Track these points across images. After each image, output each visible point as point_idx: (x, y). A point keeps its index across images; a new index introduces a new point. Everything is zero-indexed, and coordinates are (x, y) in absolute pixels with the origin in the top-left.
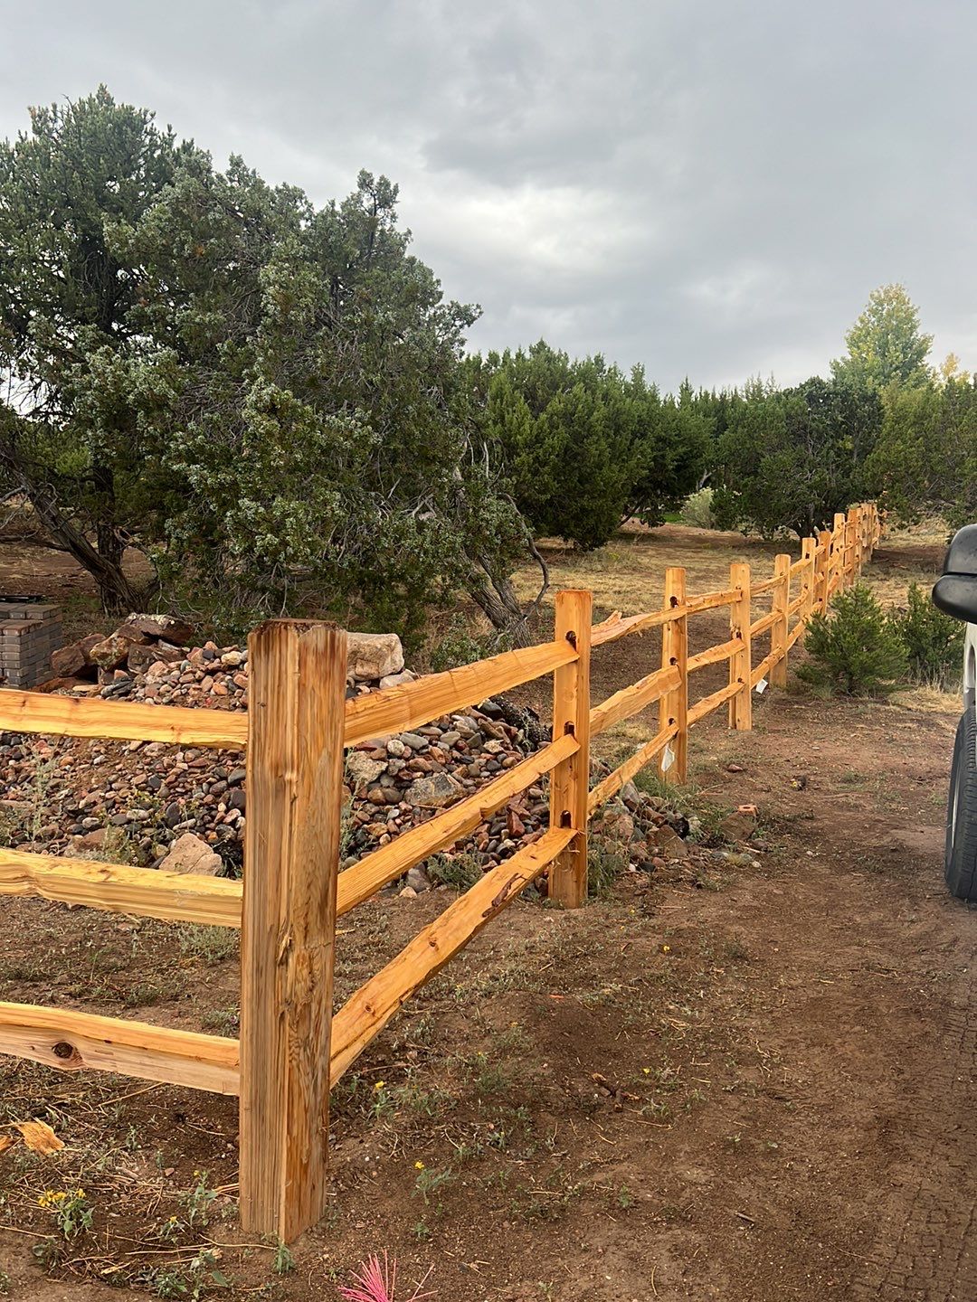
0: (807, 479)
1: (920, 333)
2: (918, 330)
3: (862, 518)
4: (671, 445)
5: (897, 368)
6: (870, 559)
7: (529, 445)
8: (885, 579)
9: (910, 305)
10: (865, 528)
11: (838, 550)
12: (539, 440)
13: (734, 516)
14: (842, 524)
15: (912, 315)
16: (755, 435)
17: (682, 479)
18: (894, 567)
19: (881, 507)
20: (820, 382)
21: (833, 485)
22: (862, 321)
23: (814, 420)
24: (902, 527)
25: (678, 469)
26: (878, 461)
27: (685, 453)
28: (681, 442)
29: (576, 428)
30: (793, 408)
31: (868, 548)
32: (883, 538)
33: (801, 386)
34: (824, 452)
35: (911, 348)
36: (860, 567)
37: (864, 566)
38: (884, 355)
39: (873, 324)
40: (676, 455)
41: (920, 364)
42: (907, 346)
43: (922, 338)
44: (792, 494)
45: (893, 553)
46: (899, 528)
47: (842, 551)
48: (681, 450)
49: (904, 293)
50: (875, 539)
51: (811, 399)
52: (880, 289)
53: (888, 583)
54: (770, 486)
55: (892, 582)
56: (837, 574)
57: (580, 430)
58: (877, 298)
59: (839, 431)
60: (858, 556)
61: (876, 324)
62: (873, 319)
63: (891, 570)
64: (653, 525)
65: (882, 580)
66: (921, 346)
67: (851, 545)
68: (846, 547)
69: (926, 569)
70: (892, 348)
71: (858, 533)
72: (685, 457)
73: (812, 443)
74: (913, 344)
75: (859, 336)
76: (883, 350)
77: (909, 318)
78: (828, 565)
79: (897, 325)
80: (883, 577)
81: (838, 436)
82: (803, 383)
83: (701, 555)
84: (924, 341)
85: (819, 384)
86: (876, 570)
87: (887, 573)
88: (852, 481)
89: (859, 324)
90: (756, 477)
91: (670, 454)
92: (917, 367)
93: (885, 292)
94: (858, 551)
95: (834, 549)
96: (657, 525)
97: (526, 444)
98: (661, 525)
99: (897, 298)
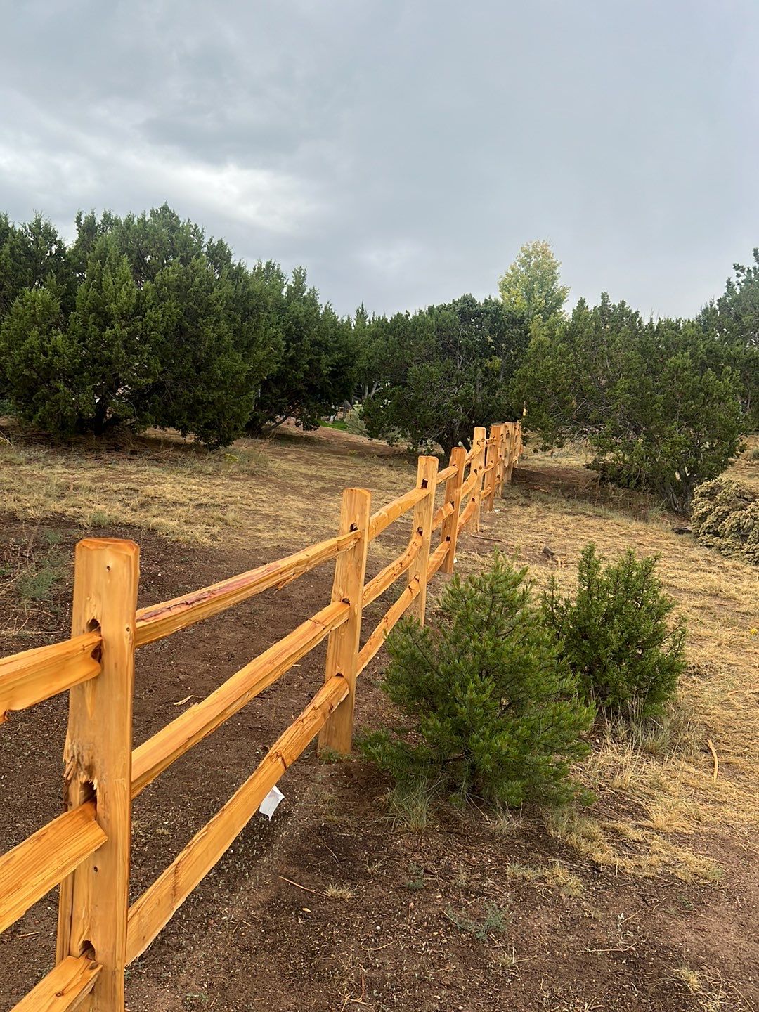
0: (454, 393)
1: (559, 284)
2: (558, 281)
3: (505, 436)
4: (328, 350)
5: (540, 312)
6: (510, 479)
7: (127, 317)
8: (526, 504)
9: (554, 260)
10: (508, 447)
11: (476, 471)
12: (138, 311)
13: (382, 425)
14: (483, 440)
15: (555, 268)
16: (406, 344)
17: (337, 386)
18: (535, 490)
19: (525, 426)
20: (473, 301)
21: (479, 401)
22: (513, 270)
23: (464, 336)
24: (544, 449)
25: (333, 375)
26: (524, 377)
27: (341, 359)
28: (338, 349)
29: (191, 304)
30: (444, 321)
31: (508, 468)
32: (522, 458)
33: (454, 302)
34: (472, 368)
35: (551, 295)
36: (500, 489)
37: (504, 486)
38: (529, 300)
39: (522, 272)
40: (332, 361)
41: (558, 310)
42: (549, 294)
43: (561, 289)
44: (438, 407)
45: (532, 473)
46: (541, 449)
47: (480, 473)
48: (337, 356)
49: (549, 248)
50: (515, 458)
51: (464, 316)
52: (529, 244)
53: (529, 510)
54: (416, 397)
55: (532, 509)
56: (473, 500)
57: (196, 307)
58: (526, 251)
59: (487, 352)
60: (498, 477)
61: (524, 273)
62: (522, 269)
63: (532, 494)
64: (307, 428)
65: (522, 505)
66: (559, 294)
67: (492, 465)
68: (486, 468)
69: (566, 495)
70: (537, 295)
71: (501, 451)
72: (341, 364)
73: (461, 358)
74: (553, 292)
75: (510, 283)
76: (529, 295)
77: (552, 270)
78: (461, 492)
79: (542, 275)
80: (522, 500)
81: (487, 355)
82: (456, 300)
83: (344, 462)
84: (562, 291)
85: (472, 302)
86: (516, 492)
87: (528, 497)
88: (497, 400)
89: (510, 272)
90: (403, 387)
91: (325, 359)
92: (556, 313)
93: (533, 247)
94: (499, 471)
95: (472, 471)
96: (311, 429)
97: (122, 314)
98: (315, 429)
99: (543, 253)
